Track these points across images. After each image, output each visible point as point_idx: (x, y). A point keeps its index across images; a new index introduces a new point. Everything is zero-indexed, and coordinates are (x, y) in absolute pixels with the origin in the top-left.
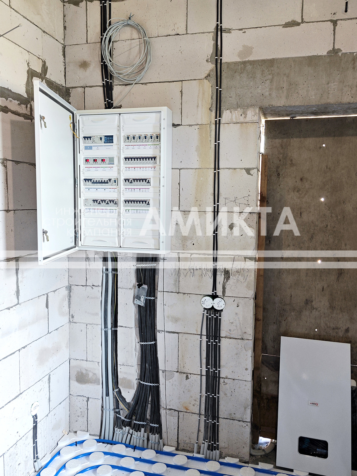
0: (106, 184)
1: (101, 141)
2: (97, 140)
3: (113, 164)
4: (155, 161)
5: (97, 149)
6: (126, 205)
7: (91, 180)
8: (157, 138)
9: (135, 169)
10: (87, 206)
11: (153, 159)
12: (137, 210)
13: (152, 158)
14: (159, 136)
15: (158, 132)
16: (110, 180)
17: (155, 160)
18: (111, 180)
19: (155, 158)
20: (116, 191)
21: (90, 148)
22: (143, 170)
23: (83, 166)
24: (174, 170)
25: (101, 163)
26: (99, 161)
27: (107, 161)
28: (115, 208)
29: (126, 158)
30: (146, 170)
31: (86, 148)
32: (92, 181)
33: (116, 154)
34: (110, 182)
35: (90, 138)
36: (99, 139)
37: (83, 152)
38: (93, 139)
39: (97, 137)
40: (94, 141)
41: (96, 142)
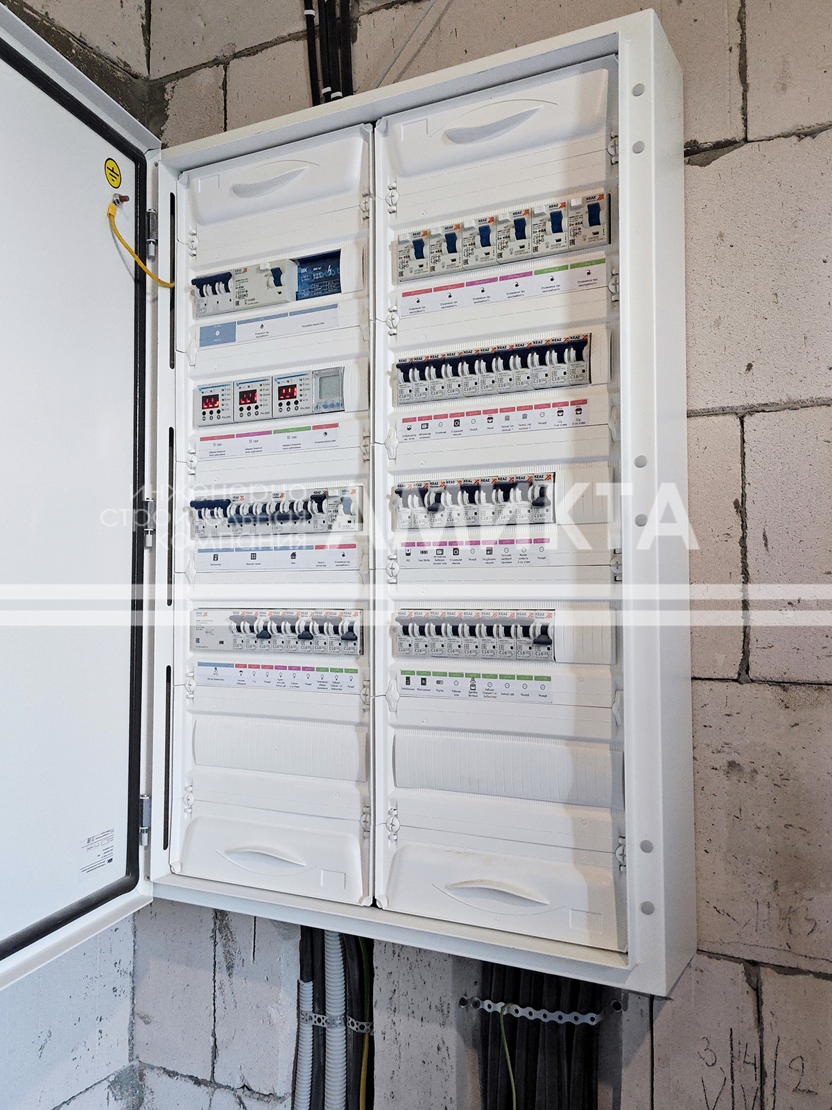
0: (303, 525)
1: (279, 289)
2: (260, 286)
3: (339, 407)
4: (584, 364)
5: (260, 336)
6: (406, 645)
7: (224, 504)
8: (594, 220)
9: (457, 423)
10: (204, 649)
11: (570, 354)
12: (473, 677)
13: (560, 348)
14: (603, 204)
15: (596, 185)
16: (319, 499)
17: (579, 357)
18: (325, 496)
19: (579, 345)
20: (354, 563)
21: (227, 334)
22: (506, 429)
23: (192, 432)
24: (700, 420)
25: (276, 406)
26: (267, 399)
27: (308, 395)
28: (349, 663)
29: (405, 367)
30: (523, 428)
31: (208, 337)
32: (231, 512)
33: (354, 346)
34: (320, 510)
35: (225, 278)
36: (266, 279)
37: (192, 357)
38: (242, 285)
39: (259, 270)
40: (245, 293)
41: (254, 299)
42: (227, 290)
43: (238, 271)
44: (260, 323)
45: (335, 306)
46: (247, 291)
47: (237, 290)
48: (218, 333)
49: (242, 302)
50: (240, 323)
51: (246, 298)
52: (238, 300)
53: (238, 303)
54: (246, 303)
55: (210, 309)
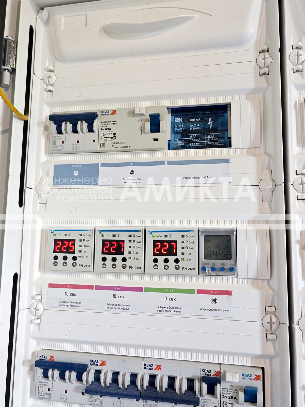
1: (156, 135)
2: (131, 130)
5: (129, 182)
26: (139, 252)
27: (193, 254)
35: (89, 118)
36: (140, 124)
37: (43, 195)
38: (109, 127)
39: (132, 113)
40: (112, 136)
41: (123, 143)
42: (91, 130)
43: (105, 113)
44: (130, 168)
45: (226, 161)
46: (115, 134)
47: (103, 131)
48: (76, 173)
49: (108, 144)
50: (104, 165)
51: (114, 141)
52: (103, 142)
53: (103, 145)
54: (113, 146)
55: (68, 147)
